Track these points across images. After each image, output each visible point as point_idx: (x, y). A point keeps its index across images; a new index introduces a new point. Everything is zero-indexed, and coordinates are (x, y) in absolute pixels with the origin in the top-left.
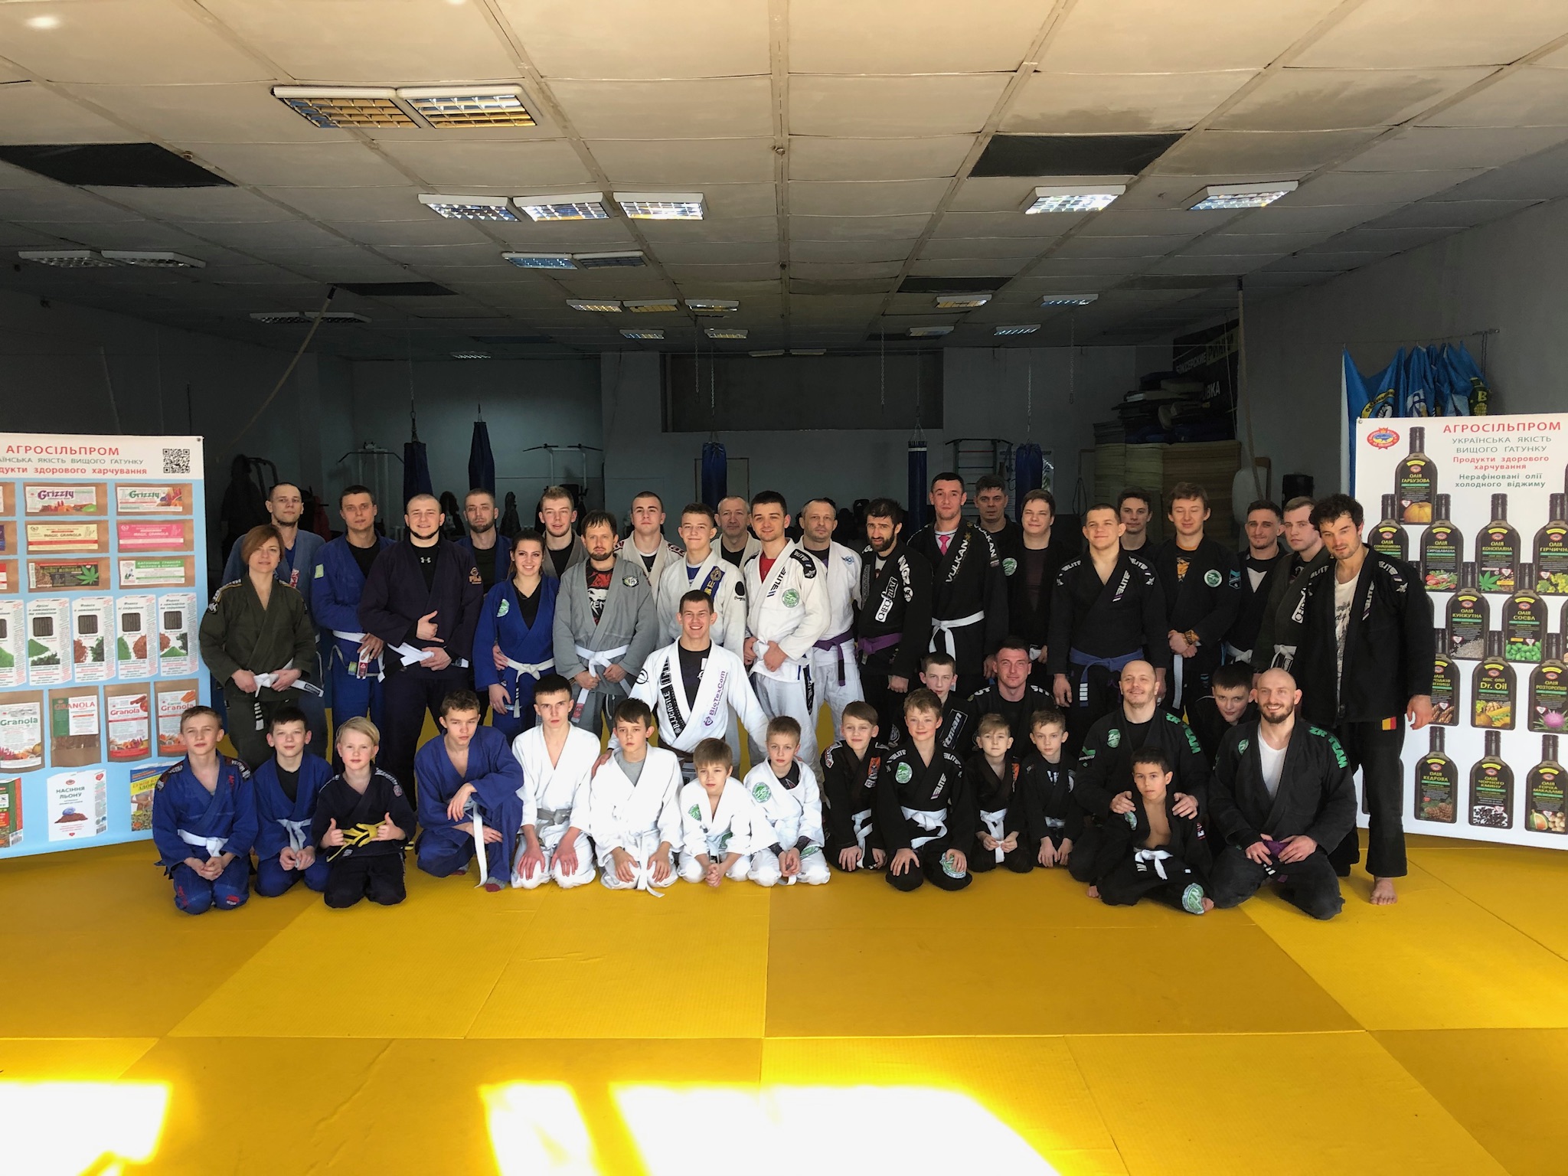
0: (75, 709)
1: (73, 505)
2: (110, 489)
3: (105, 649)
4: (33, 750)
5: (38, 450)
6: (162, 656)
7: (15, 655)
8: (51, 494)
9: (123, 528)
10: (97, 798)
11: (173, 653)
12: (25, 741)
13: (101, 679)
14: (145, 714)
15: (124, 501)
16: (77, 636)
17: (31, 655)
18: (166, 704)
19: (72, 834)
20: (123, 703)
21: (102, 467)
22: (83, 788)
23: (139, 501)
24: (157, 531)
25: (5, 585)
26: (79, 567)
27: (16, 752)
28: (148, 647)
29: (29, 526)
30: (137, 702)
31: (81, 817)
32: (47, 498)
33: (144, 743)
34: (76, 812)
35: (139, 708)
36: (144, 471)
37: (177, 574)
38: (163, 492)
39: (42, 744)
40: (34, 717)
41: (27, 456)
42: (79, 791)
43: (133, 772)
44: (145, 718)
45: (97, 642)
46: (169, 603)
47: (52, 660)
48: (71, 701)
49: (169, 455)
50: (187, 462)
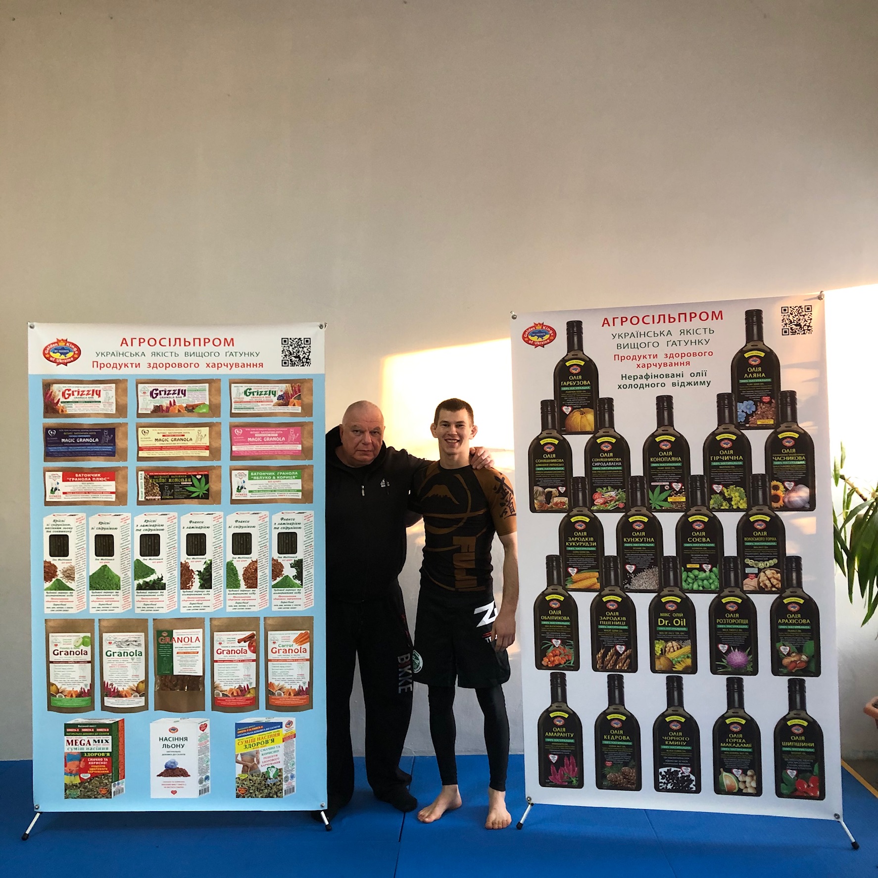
0: (180, 644)
1: (185, 405)
2: (224, 386)
3: (214, 575)
4: (137, 688)
5: (152, 342)
6: (274, 587)
7: (122, 576)
8: (163, 393)
9: (238, 431)
10: (200, 752)
11: (286, 583)
12: (130, 677)
13: (207, 610)
14: (254, 656)
15: (238, 400)
16: (184, 557)
17: (137, 576)
18: (276, 645)
19: (174, 792)
20: (230, 641)
21: (216, 360)
22: (186, 739)
23: (254, 400)
24: (272, 435)
25: (114, 496)
26: (189, 477)
27: (120, 689)
28: (259, 574)
29: (140, 429)
30: (245, 640)
31: (183, 773)
32: (159, 396)
33: (252, 691)
34: (179, 766)
35: (247, 648)
36: (261, 365)
37: (294, 487)
38: (281, 389)
39: (146, 682)
40: (139, 649)
41: (140, 350)
42: (181, 742)
43: (238, 726)
44: (253, 661)
45: (205, 566)
46: (283, 522)
47: (158, 585)
48: (176, 633)
49: (289, 345)
50: (308, 354)
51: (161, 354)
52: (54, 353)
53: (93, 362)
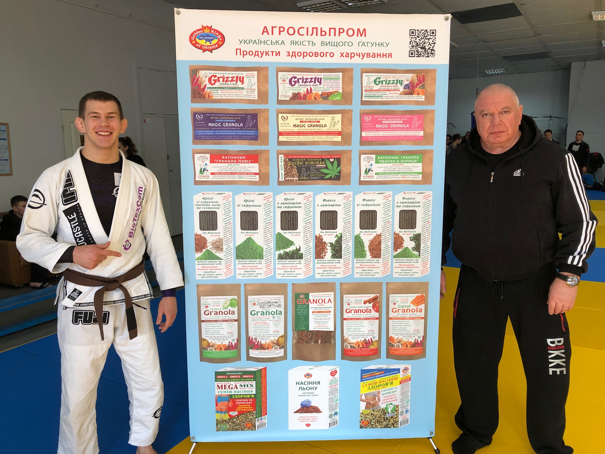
0: (315, 305)
1: (320, 93)
2: (356, 75)
3: (343, 246)
4: (277, 341)
5: (291, 31)
6: (395, 257)
7: (265, 247)
8: (301, 81)
9: (367, 118)
10: (331, 393)
11: (406, 254)
12: (271, 333)
13: (338, 276)
14: (377, 315)
15: (368, 89)
16: (318, 231)
17: (278, 248)
18: (396, 306)
19: (308, 425)
20: (357, 302)
21: (349, 50)
22: (319, 383)
23: (383, 88)
24: (398, 122)
25: (257, 176)
26: (323, 160)
27: (263, 342)
28: (383, 246)
29: (280, 115)
30: (369, 301)
31: (316, 410)
32: (297, 84)
33: (375, 344)
34: (313, 404)
35: (371, 308)
36: (390, 55)
37: (415, 170)
38: (407, 78)
39: (285, 336)
40: (279, 309)
41: (280, 38)
42: (315, 385)
43: (363, 372)
44: (377, 319)
45: (336, 239)
46: (405, 201)
47: (296, 255)
48: (312, 296)
49: (416, 36)
50: (433, 45)
51: (299, 43)
52: (200, 39)
53: (237, 49)
